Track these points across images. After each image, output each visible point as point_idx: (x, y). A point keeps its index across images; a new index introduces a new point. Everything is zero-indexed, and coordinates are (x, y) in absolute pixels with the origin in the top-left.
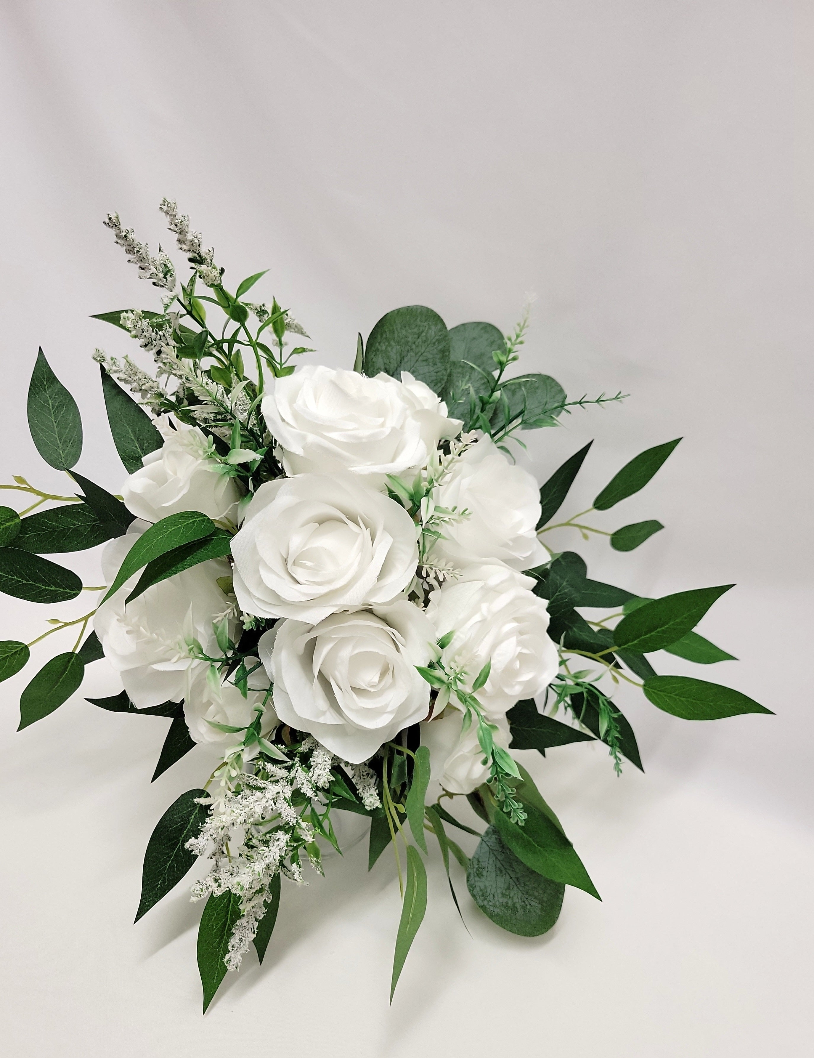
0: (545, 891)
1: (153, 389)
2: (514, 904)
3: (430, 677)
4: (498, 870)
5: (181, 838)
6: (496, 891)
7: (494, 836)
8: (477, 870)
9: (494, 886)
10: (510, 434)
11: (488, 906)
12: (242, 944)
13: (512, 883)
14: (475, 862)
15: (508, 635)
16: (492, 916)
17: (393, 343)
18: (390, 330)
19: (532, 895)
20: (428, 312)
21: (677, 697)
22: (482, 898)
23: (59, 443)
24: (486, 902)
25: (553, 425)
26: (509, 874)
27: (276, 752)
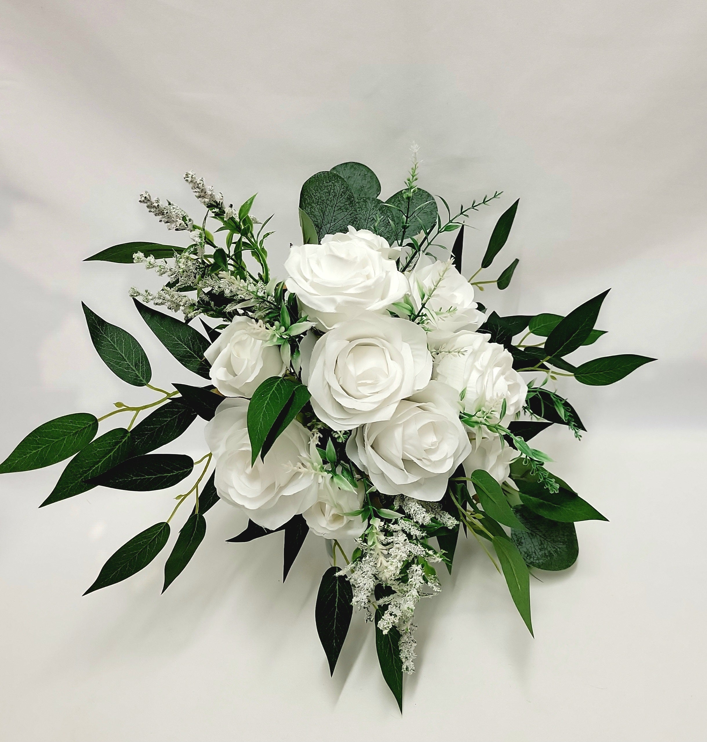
0: (564, 535)
1: (187, 303)
2: (549, 552)
3: (471, 423)
4: (530, 535)
5: (336, 605)
6: (535, 549)
7: (518, 515)
8: (518, 541)
9: (532, 546)
10: (432, 243)
11: (534, 561)
12: (411, 654)
13: (542, 539)
14: (514, 537)
15: (498, 378)
16: (540, 566)
17: (313, 205)
18: (309, 196)
19: (558, 541)
20: (329, 175)
21: (597, 373)
22: (528, 558)
23: (132, 367)
24: (532, 560)
25: (457, 227)
26: (538, 535)
27: (393, 514)
